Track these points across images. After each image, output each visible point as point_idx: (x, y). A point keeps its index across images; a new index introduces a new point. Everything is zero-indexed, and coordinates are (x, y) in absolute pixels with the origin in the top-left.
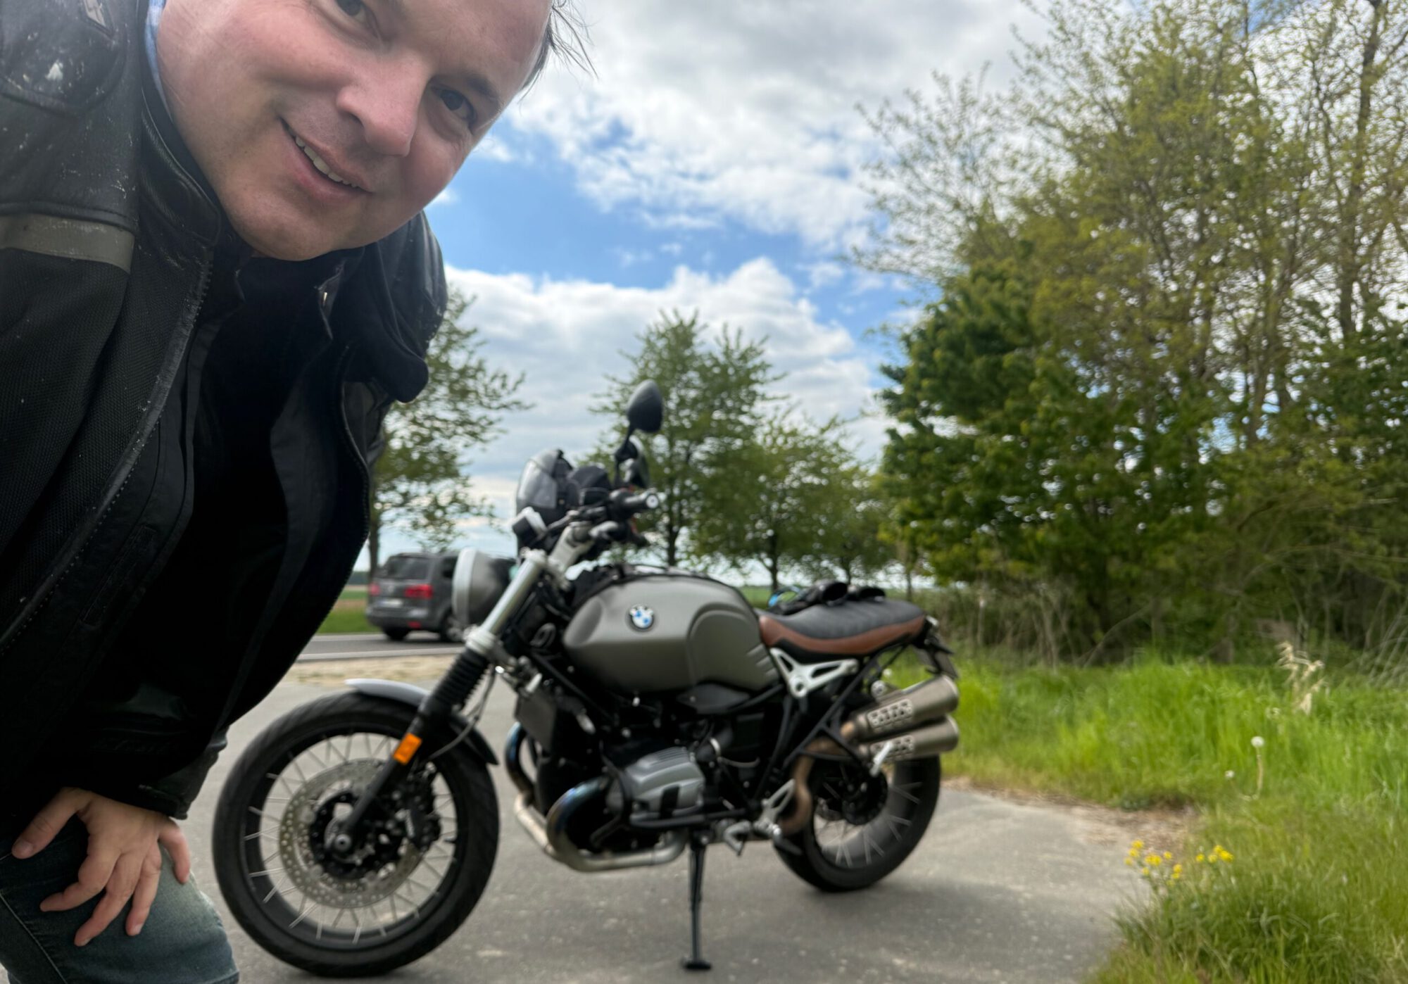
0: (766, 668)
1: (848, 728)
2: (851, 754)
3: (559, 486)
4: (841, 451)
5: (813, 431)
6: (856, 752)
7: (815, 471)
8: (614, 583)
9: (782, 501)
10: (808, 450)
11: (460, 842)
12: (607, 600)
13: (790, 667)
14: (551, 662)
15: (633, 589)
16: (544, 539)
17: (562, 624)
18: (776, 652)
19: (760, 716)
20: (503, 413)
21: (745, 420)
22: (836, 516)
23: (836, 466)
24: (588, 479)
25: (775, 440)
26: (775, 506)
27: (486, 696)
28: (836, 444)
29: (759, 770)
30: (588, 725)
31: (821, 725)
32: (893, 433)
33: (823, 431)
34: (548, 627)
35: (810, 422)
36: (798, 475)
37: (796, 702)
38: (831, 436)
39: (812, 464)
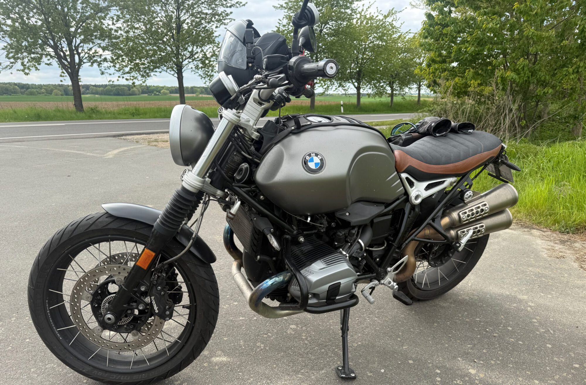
0: (397, 187)
1: (446, 221)
2: (446, 237)
3: (248, 51)
4: (393, 27)
5: (381, 17)
6: (448, 235)
7: (380, 38)
8: (293, 133)
9: (364, 54)
10: (378, 27)
11: (192, 308)
12: (286, 147)
13: (411, 184)
14: (247, 193)
15: (305, 136)
16: (237, 97)
17: (255, 165)
18: (404, 176)
19: (390, 217)
20: (232, 9)
21: (349, 11)
22: (388, 61)
23: (391, 35)
24: (271, 45)
25: (362, 22)
26: (360, 56)
27: (202, 214)
28: (391, 25)
29: (387, 251)
30: (274, 243)
31: (429, 220)
32: (429, 16)
33: (386, 17)
34: (245, 165)
35: (379, 12)
36: (373, 40)
37: (413, 207)
38: (389, 19)
39: (380, 34)
